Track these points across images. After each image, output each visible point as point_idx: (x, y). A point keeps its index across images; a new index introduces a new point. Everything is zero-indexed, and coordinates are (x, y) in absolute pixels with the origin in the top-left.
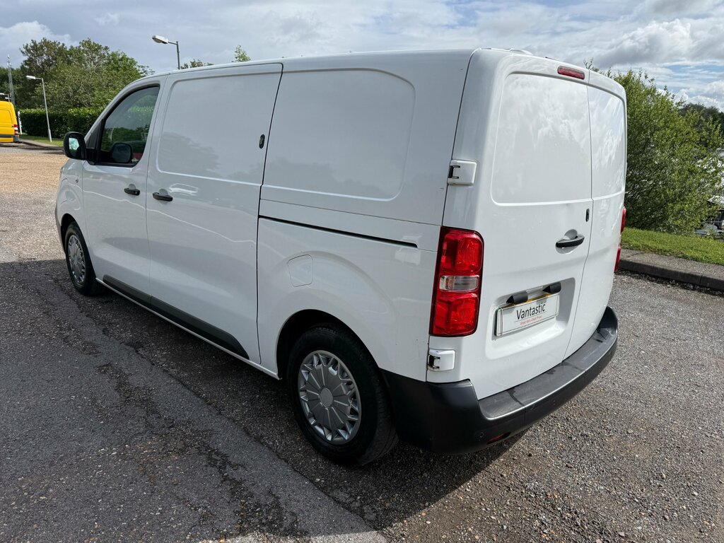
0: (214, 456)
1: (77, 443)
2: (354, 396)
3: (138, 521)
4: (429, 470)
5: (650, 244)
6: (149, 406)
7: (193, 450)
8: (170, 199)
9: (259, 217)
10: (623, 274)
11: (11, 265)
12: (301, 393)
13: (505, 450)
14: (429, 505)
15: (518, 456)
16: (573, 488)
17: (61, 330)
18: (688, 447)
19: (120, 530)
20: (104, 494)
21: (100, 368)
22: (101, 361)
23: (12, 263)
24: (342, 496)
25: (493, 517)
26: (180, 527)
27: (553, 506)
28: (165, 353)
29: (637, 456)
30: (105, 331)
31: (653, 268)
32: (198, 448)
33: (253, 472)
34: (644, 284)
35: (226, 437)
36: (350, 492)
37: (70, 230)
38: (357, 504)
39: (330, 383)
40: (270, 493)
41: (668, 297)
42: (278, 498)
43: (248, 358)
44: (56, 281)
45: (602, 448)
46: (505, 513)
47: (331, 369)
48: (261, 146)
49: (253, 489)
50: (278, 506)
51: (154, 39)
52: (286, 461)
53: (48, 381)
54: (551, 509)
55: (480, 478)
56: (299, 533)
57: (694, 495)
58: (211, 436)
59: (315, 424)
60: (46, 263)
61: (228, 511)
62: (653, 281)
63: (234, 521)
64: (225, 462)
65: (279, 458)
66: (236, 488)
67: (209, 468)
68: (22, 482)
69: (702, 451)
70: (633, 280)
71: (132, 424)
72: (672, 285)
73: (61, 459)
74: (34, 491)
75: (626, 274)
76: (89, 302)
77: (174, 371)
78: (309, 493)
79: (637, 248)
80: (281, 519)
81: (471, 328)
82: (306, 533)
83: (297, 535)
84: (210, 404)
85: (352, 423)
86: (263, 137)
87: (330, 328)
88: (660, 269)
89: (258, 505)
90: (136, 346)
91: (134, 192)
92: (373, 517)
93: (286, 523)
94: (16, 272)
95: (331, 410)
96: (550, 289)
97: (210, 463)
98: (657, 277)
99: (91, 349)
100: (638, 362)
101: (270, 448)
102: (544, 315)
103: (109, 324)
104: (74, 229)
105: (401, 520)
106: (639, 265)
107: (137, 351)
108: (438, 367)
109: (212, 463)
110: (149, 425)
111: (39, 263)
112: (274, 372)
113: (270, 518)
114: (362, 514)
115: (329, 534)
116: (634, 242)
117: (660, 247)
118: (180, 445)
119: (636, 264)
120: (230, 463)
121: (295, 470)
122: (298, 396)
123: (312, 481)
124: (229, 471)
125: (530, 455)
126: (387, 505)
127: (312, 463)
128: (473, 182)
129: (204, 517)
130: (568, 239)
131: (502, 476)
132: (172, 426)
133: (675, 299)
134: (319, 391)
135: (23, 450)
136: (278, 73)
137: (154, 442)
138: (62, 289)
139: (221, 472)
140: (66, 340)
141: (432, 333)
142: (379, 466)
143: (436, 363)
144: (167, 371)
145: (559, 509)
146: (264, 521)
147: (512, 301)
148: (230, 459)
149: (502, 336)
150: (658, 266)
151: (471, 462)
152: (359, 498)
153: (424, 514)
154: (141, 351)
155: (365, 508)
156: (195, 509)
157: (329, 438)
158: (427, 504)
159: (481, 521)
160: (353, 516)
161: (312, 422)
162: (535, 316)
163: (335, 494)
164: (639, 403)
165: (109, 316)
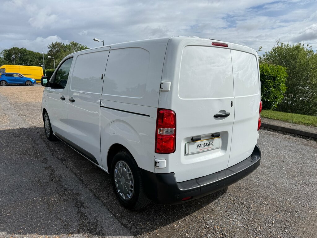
0: (78, 203)
1: (27, 195)
2: (131, 180)
3: (40, 225)
4: (166, 214)
5: (303, 121)
6: (59, 183)
7: (71, 200)
8: (73, 101)
9: (101, 106)
10: (287, 135)
11: (26, 129)
12: (115, 179)
13: (203, 207)
14: (161, 227)
15: (207, 210)
16: (228, 225)
17: (36, 153)
18: (291, 210)
19: (32, 228)
20: (31, 214)
21: (46, 168)
22: (47, 165)
23: (26, 128)
24: (125, 222)
25: (186, 234)
26: (55, 229)
27: (216, 232)
28: (73, 163)
29: (264, 213)
30: (52, 155)
31: (301, 132)
32: (73, 200)
33: (92, 210)
34: (296, 139)
35: (85, 196)
36: (129, 220)
37: (45, 115)
38: (130, 225)
39: (124, 174)
40: (95, 218)
41: (307, 145)
42: (98, 220)
43: (98, 164)
44: (41, 135)
45: (248, 209)
46: (193, 233)
47: (124, 168)
48: (102, 79)
49: (89, 217)
50: (97, 223)
51: (94, 40)
52: (107, 207)
53: (25, 172)
54: (214, 233)
55: (187, 218)
56: (101, 234)
57: (285, 231)
58: (80, 195)
59: (120, 192)
60: (39, 128)
61: (76, 224)
62: (301, 138)
63: (77, 228)
64: (82, 205)
65: (104, 205)
66: (82, 215)
67: (75, 207)
68: (3, 208)
69: (297, 213)
70: (291, 137)
71: (50, 189)
72: (310, 139)
73: (19, 201)
74: (6, 212)
75: (288, 134)
76: (51, 143)
77: (74, 170)
78: (111, 220)
79: (296, 122)
80: (96, 229)
81: (173, 150)
82: (104, 235)
83: (100, 235)
84: (84, 183)
85: (131, 191)
86: (103, 75)
87: (124, 151)
88: (305, 132)
89: (89, 223)
90: (62, 160)
91: (63, 99)
92: (135, 231)
93: (97, 231)
94: (27, 132)
95: (124, 186)
96: (215, 136)
97: (75, 206)
98: (303, 136)
99: (45, 161)
100: (280, 173)
101: (102, 201)
102: (212, 147)
103: (56, 152)
104: (46, 114)
105: (146, 233)
106: (294, 130)
107: (62, 162)
108: (158, 166)
109: (76, 205)
110: (57, 190)
111: (37, 128)
112: (107, 171)
113: (92, 228)
114: (130, 229)
115: (113, 236)
116: (295, 120)
117: (307, 122)
118: (66, 198)
119: (293, 129)
120: (83, 206)
121: (109, 211)
122: (114, 180)
123: (114, 215)
124: (82, 209)
125: (213, 210)
126: (143, 226)
127: (117, 208)
128: (169, 90)
129: (66, 226)
130: (221, 114)
131: (197, 218)
132: (66, 191)
133: (310, 146)
134: (120, 178)
135: (7, 197)
136: (108, 50)
137: (56, 197)
138: (42, 138)
139: (78, 209)
140: (37, 157)
141: (156, 152)
142: (145, 211)
143: (157, 165)
144: (71, 170)
145: (218, 233)
146: (89, 229)
147: (193, 140)
148: (84, 205)
149: (189, 154)
150: (303, 131)
151: (185, 211)
152: (131, 223)
153: (157, 231)
154: (64, 162)
155: (133, 227)
156: (64, 222)
157: (124, 198)
158: (160, 227)
159: (181, 235)
160: (126, 230)
161: (119, 191)
162: (207, 147)
163: (122, 220)
164: (273, 191)
165: (57, 149)
